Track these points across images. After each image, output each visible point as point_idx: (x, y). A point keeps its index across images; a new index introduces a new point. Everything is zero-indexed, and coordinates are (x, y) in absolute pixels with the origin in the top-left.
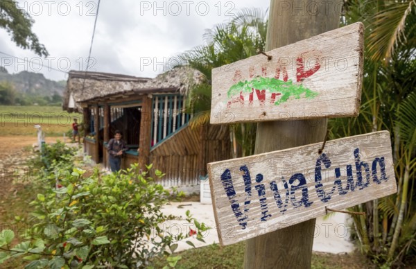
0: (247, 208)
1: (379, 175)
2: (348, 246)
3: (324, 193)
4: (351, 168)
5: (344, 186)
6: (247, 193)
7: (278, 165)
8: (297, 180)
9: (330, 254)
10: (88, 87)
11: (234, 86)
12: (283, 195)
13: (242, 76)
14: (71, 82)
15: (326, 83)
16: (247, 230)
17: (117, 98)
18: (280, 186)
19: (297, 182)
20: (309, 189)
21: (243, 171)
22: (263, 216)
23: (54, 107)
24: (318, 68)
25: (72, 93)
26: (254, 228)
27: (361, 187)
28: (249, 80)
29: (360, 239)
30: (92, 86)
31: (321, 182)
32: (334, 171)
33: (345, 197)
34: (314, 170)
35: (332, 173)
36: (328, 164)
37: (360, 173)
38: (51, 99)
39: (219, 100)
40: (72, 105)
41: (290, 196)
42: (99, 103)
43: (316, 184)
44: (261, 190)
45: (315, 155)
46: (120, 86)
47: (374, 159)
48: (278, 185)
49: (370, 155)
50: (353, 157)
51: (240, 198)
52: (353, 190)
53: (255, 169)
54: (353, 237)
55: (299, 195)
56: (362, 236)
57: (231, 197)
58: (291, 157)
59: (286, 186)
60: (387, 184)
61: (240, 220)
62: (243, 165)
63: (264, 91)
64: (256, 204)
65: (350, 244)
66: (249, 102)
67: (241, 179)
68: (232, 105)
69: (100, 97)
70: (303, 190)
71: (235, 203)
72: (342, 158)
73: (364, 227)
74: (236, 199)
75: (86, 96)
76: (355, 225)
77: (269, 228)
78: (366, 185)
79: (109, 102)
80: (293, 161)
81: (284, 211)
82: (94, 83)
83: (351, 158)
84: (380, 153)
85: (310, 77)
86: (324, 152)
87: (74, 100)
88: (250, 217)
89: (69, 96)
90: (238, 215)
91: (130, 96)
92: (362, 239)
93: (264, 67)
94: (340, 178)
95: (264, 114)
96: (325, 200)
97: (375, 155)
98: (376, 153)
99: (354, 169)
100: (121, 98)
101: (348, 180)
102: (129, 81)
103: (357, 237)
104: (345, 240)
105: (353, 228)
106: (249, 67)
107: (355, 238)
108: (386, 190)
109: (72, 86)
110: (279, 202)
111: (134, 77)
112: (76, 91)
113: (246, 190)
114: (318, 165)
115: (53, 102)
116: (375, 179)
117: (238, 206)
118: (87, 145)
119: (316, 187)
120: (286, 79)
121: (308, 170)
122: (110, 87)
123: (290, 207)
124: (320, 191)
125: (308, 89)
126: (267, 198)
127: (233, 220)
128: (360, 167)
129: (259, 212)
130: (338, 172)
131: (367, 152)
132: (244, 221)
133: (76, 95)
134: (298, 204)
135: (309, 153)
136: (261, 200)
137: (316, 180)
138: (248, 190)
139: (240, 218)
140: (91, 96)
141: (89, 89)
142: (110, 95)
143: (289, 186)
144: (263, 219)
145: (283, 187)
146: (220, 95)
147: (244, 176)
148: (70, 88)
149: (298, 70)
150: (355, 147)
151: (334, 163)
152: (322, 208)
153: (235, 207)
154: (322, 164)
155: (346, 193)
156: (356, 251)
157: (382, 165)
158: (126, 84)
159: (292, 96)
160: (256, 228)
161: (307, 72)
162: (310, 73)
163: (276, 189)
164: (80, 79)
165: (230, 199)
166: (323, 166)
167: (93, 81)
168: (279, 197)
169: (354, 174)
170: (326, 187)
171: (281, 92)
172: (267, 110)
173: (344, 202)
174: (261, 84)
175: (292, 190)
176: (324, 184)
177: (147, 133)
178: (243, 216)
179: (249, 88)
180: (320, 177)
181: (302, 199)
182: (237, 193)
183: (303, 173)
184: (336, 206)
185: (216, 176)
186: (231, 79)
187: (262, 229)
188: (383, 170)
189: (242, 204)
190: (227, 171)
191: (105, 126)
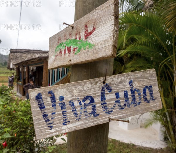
0: (53, 117)
1: (148, 97)
2: (162, 144)
3: (108, 108)
4: (127, 93)
5: (122, 104)
6: (53, 108)
7: (75, 91)
8: (88, 100)
9: (151, 148)
10: (19, 57)
11: (58, 46)
12: (78, 109)
13: (61, 40)
14: (11, 55)
15: (98, 38)
16: (53, 130)
17: (32, 62)
18: (76, 104)
19: (88, 101)
20: (96, 106)
21: (50, 95)
22: (64, 122)
23: (5, 68)
24: (94, 29)
25: (11, 61)
26: (58, 129)
27: (135, 105)
28: (64, 41)
29: (170, 140)
30: (21, 56)
31: (105, 101)
32: (114, 94)
33: (123, 111)
34: (100, 94)
35: (113, 96)
36: (110, 90)
37: (134, 96)
38: (3, 64)
39: (52, 55)
40: (11, 66)
41: (83, 110)
42: (24, 65)
43: (102, 102)
44: (63, 106)
45: (100, 85)
46: (35, 56)
47: (144, 87)
48: (74, 103)
49: (141, 84)
50: (128, 86)
51: (49, 110)
52: (129, 107)
53: (58, 93)
54: (166, 139)
55: (89, 109)
56: (171, 138)
57: (42, 110)
58: (84, 86)
59: (80, 104)
60: (155, 103)
61: (48, 124)
62: (50, 90)
63: (70, 47)
64: (59, 115)
65: (164, 143)
66: (63, 55)
67: (49, 99)
68: (57, 56)
69: (24, 62)
70: (92, 106)
71: (45, 114)
72: (120, 86)
73: (172, 133)
74: (45, 111)
75: (18, 61)
76: (166, 131)
77: (68, 130)
78: (139, 103)
79: (28, 64)
80: (84, 88)
81: (79, 119)
82: (22, 55)
83: (126, 86)
84: (148, 83)
85: (91, 36)
86: (107, 82)
87: (12, 64)
88: (55, 122)
89: (10, 62)
90: (47, 121)
91: (38, 60)
92: (171, 140)
93: (70, 33)
94: (119, 99)
95: (70, 61)
96: (109, 113)
97: (145, 84)
98: (145, 83)
99: (129, 93)
100: (34, 61)
101: (125, 100)
102: (39, 53)
103: (168, 139)
104: (161, 140)
105: (165, 133)
106: (64, 34)
107: (167, 139)
108: (154, 107)
109: (11, 57)
110: (76, 114)
111: (42, 51)
112: (13, 59)
113: (53, 106)
114: (102, 90)
115: (4, 65)
116: (146, 100)
117: (47, 115)
118: (18, 86)
119: (102, 104)
120: (80, 39)
121: (96, 94)
122: (30, 56)
123: (83, 117)
124: (105, 107)
125: (90, 43)
126: (67, 111)
127: (44, 124)
128: (134, 92)
129: (61, 119)
130: (117, 95)
131: (139, 83)
132: (51, 125)
133: (13, 61)
134: (89, 115)
135: (96, 83)
136: (62, 112)
137: (102, 100)
138: (54, 106)
139: (48, 123)
140: (20, 61)
141: (19, 58)
142: (28, 60)
143: (83, 103)
144: (64, 124)
145: (78, 104)
146: (52, 52)
147: (51, 97)
148: (11, 58)
149: (85, 32)
150: (129, 79)
151: (114, 90)
152: (106, 118)
153: (45, 116)
154: (106, 90)
155: (123, 108)
156: (167, 147)
157: (151, 91)
158: (38, 54)
159: (82, 48)
160: (59, 129)
161: (89, 33)
162: (91, 33)
163: (73, 105)
164: (15, 53)
165: (41, 111)
166: (106, 91)
167: (22, 54)
168: (75, 110)
169: (130, 97)
170: (109, 104)
171: (78, 47)
172: (71, 58)
173: (122, 114)
174: (69, 43)
175: (84, 106)
176: (107, 103)
177: (47, 79)
178: (50, 122)
179: (64, 46)
180: (105, 98)
181: (92, 112)
182: (46, 107)
183: (92, 96)
184: (116, 117)
185: (32, 97)
186: (56, 42)
187: (63, 130)
188: (151, 94)
189: (50, 114)
190: (39, 94)
191: (26, 76)
